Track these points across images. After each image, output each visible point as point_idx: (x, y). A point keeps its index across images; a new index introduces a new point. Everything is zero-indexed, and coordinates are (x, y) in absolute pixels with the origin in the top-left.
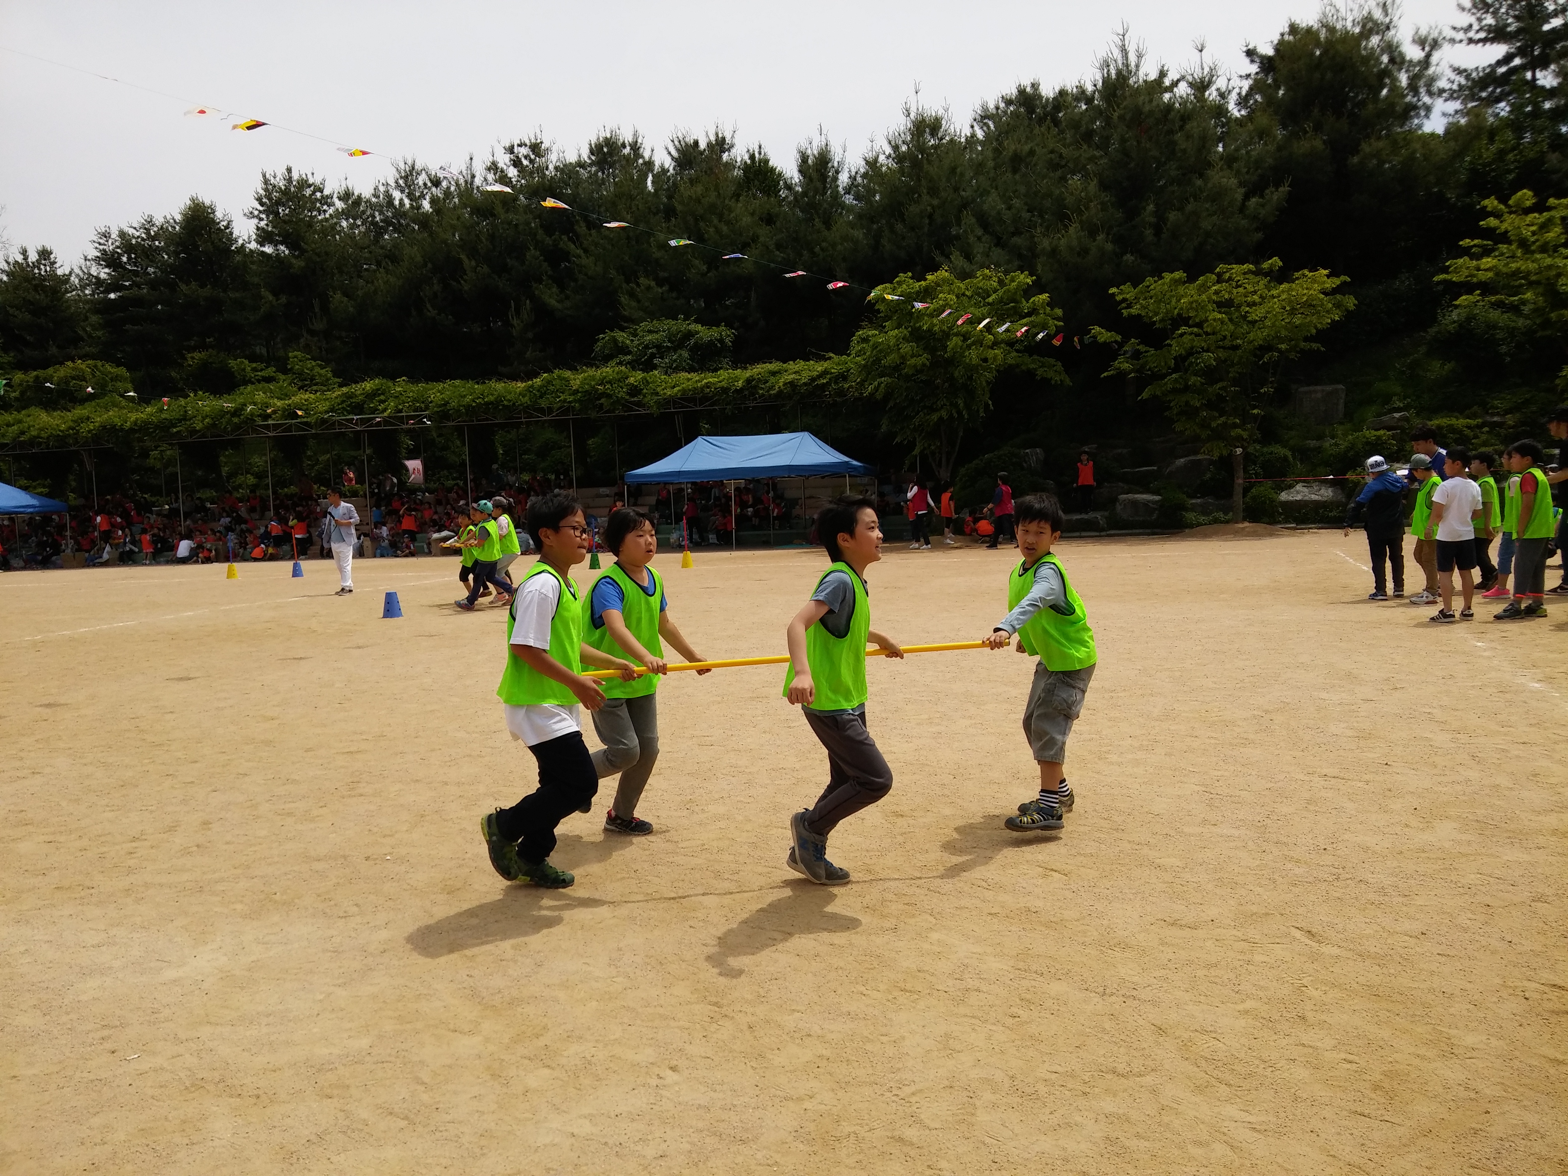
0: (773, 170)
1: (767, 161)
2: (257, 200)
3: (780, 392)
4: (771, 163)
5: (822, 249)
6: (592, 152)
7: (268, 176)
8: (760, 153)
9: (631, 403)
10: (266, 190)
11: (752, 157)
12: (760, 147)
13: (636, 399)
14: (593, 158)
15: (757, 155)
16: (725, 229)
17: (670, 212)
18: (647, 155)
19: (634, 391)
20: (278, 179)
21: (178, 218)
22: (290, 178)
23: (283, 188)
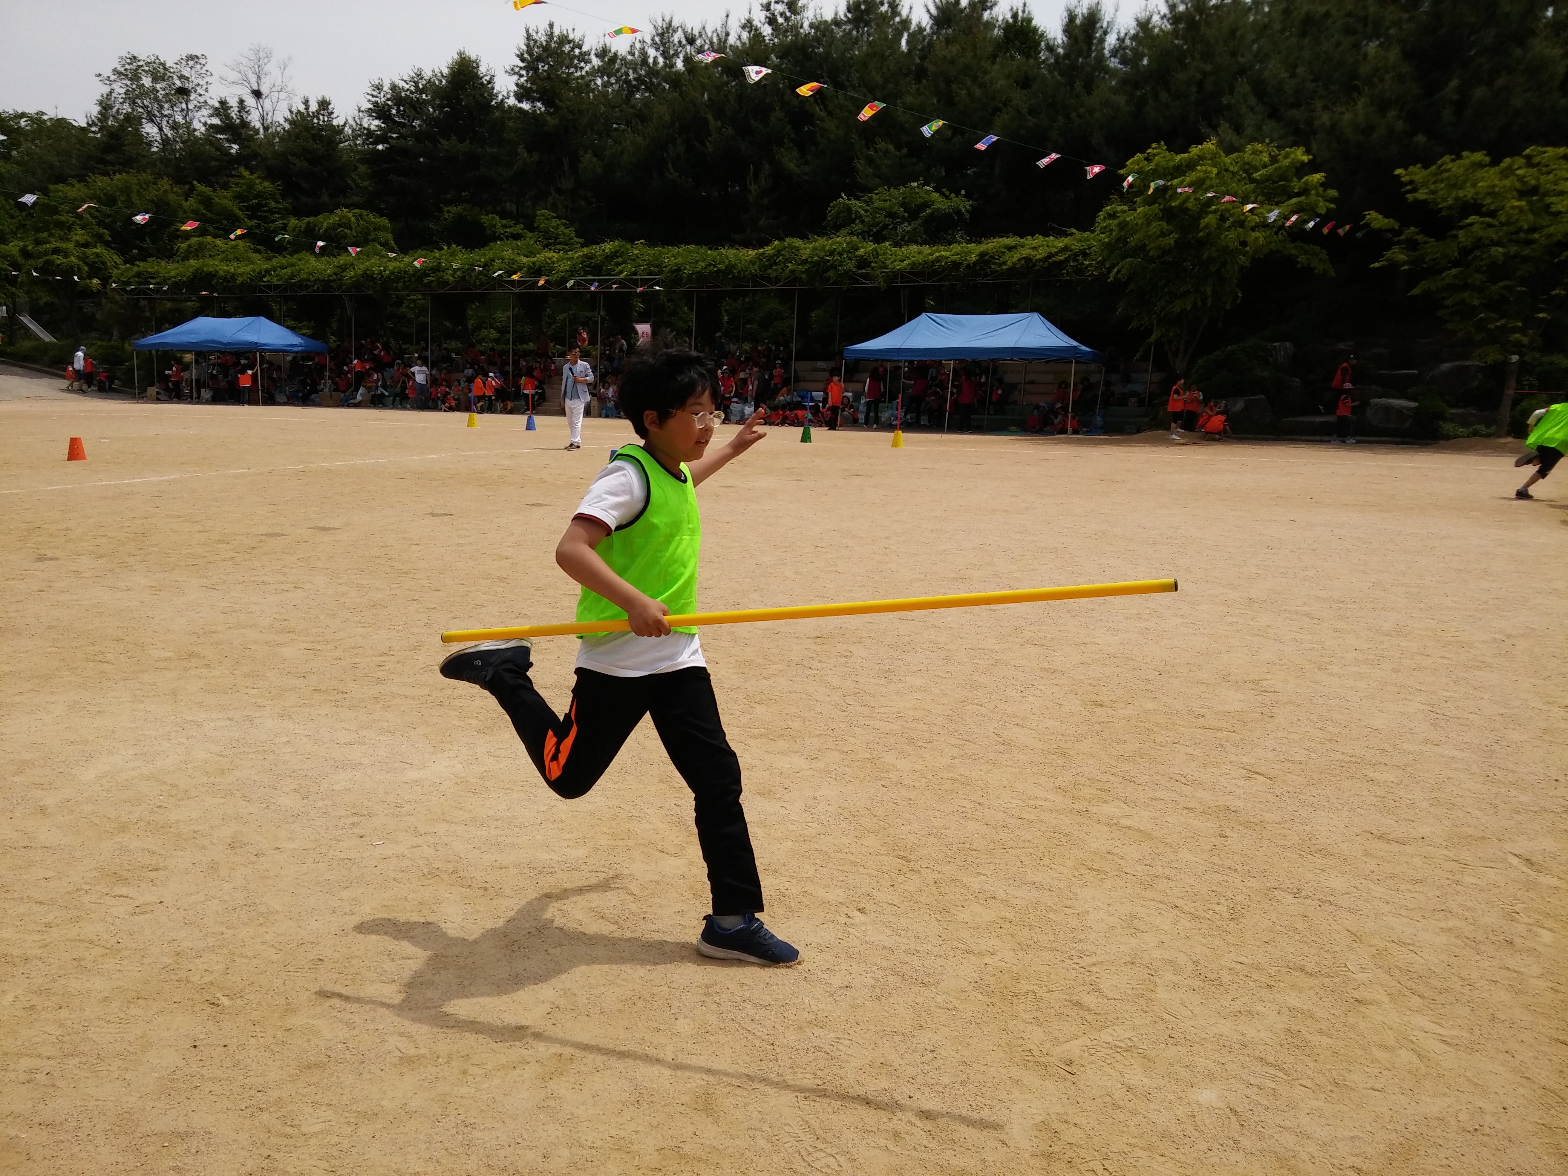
0: (1035, 30)
1: (1029, 20)
2: (518, 56)
3: (1012, 269)
4: (1034, 23)
5: (1079, 116)
6: (849, 10)
7: (531, 31)
8: (1024, 12)
9: (858, 275)
10: (528, 46)
11: (1015, 16)
12: (1025, 5)
13: (864, 271)
14: (849, 15)
15: (1020, 14)
16: (978, 92)
17: (921, 74)
18: (904, 13)
19: (863, 263)
20: (539, 34)
21: (446, 71)
22: (552, 33)
23: (544, 43)
